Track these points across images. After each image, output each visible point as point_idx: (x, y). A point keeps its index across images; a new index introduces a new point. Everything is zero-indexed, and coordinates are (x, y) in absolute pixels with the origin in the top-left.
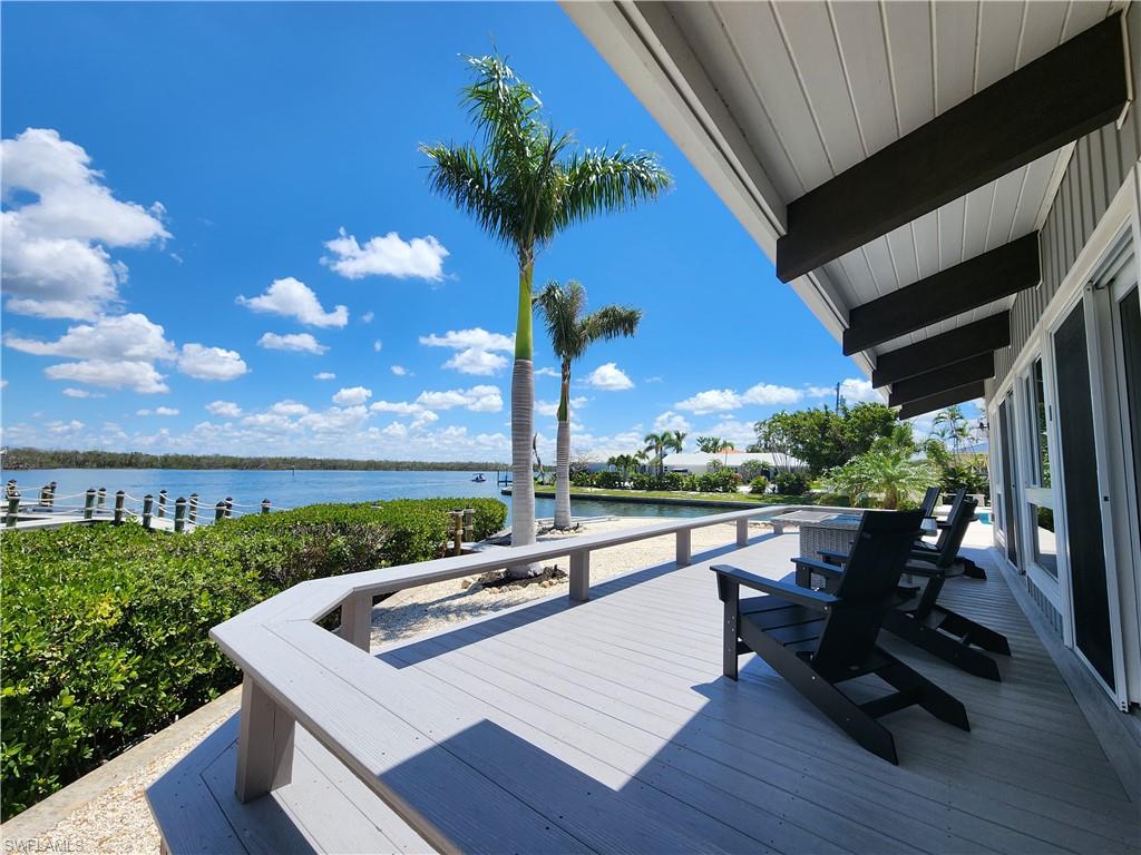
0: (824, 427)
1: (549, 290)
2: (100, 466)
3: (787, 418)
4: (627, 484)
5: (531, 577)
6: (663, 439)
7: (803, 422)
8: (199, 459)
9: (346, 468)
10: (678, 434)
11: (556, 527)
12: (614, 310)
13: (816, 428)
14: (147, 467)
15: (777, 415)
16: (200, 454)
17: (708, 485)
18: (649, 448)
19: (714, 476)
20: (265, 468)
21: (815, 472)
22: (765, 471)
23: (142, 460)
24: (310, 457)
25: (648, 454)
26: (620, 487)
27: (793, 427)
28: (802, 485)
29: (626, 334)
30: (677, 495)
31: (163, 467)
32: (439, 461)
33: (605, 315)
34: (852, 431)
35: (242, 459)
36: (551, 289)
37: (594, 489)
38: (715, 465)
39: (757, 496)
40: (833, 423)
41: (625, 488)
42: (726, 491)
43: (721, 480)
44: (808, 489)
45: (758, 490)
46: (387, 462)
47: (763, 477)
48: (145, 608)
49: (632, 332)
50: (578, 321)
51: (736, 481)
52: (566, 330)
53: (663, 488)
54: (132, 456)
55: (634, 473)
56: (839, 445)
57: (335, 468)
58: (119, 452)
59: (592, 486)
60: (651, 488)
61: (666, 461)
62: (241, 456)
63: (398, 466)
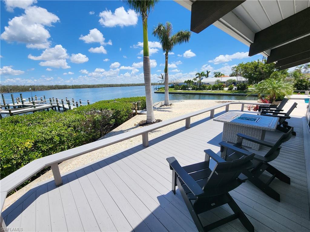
0: (256, 67)
1: (159, 27)
2: (59, 89)
3: (243, 65)
4: (190, 88)
5: (152, 123)
6: (201, 74)
7: (249, 66)
8: (80, 86)
9: (115, 86)
10: (207, 72)
11: (165, 105)
12: (182, 32)
13: (253, 68)
14: (69, 89)
15: (240, 64)
16: (80, 85)
17: (215, 88)
18: (197, 78)
19: (217, 85)
20: (96, 87)
21: (250, 83)
22: (234, 83)
23: (68, 87)
24: (106, 84)
25: (197, 79)
26: (188, 90)
27: (245, 68)
28: (245, 87)
29: (186, 41)
30: (204, 92)
31: (72, 88)
32: (139, 83)
33: (179, 34)
34: (267, 68)
35: (90, 85)
36: (160, 27)
37: (180, 91)
38: (218, 81)
39: (230, 91)
40: (260, 66)
41: (189, 90)
42: (220, 90)
43: (219, 86)
44: (247, 88)
45: (230, 89)
46: (125, 84)
47: (233, 85)
48: (41, 141)
49: (188, 40)
50: (170, 38)
51: (224, 86)
52: (166, 41)
53: (200, 89)
54: (65, 86)
55: (192, 85)
56: (261, 73)
57: (112, 86)
58: (62, 85)
59: (180, 89)
60: (197, 89)
61: (202, 81)
62: (90, 84)
63: (128, 85)
